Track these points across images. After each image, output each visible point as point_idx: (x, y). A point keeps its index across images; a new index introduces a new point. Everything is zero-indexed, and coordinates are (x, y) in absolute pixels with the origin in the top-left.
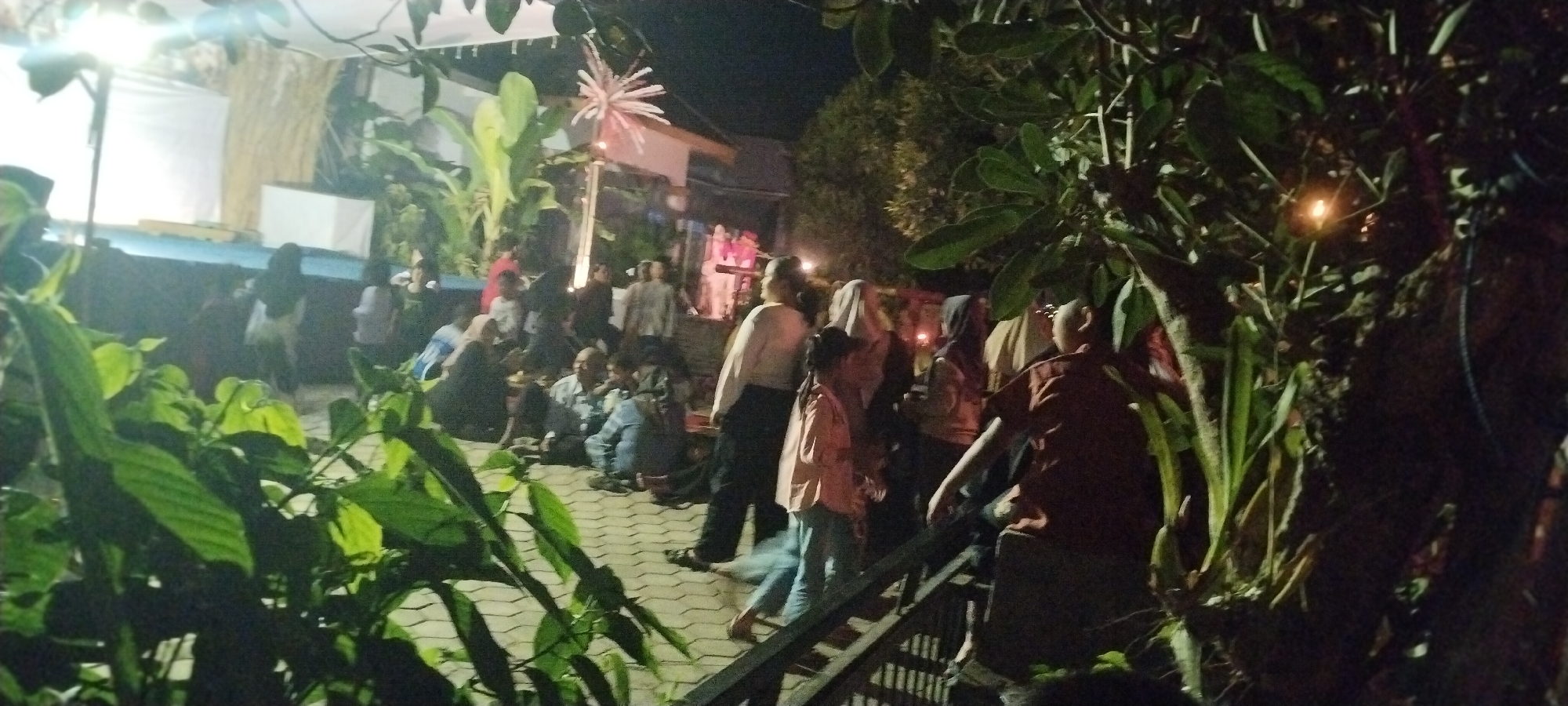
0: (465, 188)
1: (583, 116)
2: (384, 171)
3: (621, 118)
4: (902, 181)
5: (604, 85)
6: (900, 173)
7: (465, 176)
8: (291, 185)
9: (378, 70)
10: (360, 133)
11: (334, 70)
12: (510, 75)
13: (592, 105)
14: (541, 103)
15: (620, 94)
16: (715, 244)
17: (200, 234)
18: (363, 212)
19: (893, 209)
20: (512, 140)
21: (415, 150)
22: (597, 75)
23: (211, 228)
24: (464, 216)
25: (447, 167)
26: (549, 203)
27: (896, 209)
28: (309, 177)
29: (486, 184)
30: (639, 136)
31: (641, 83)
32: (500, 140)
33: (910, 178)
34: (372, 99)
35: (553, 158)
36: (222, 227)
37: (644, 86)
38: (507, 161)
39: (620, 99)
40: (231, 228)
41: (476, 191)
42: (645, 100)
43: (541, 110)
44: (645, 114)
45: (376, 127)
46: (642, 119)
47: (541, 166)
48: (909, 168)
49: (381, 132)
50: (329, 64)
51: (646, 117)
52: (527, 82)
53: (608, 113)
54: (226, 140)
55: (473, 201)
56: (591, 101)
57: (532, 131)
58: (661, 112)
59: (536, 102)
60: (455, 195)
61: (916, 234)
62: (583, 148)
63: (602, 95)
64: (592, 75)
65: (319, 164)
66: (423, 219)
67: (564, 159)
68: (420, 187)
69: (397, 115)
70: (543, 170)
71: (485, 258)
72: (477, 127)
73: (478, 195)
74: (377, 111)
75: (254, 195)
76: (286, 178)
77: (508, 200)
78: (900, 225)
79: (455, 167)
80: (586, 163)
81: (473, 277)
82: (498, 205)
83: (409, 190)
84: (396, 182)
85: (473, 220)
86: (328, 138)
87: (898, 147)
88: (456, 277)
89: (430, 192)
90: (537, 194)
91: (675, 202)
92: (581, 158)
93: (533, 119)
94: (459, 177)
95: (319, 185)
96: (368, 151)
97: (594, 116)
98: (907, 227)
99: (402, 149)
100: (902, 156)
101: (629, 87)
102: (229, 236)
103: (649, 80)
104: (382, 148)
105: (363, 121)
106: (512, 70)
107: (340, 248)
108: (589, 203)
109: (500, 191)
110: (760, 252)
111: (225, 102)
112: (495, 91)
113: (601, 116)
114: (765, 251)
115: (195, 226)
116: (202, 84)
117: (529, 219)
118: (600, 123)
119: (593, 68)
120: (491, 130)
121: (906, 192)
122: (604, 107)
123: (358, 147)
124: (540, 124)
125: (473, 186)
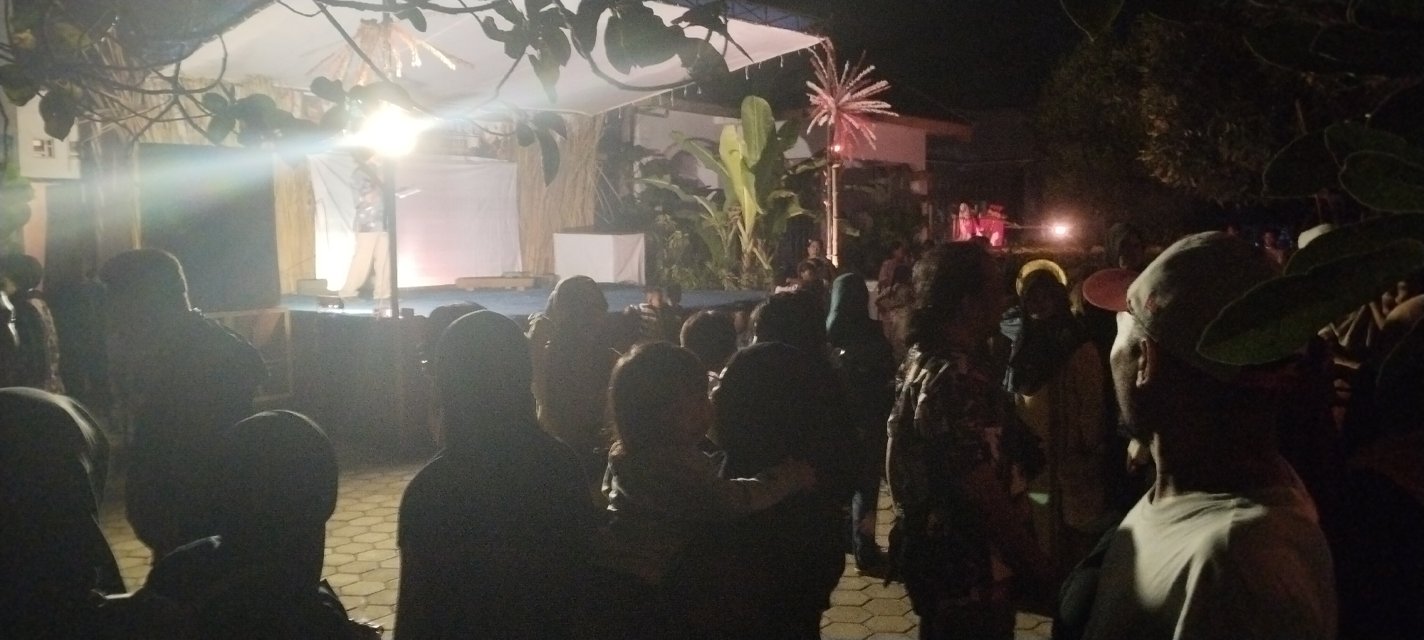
0: (720, 208)
1: (817, 123)
2: (653, 205)
3: (851, 120)
4: (1152, 127)
5: (832, 92)
6: (1149, 119)
7: (720, 198)
8: (578, 230)
9: (639, 116)
10: (630, 175)
11: (599, 123)
12: (748, 99)
13: (824, 111)
14: (778, 118)
15: (846, 97)
16: (961, 222)
17: (508, 284)
18: (636, 245)
19: (1146, 158)
20: (755, 158)
21: (674, 181)
22: (825, 84)
23: (515, 277)
24: (723, 234)
25: (704, 191)
26: (796, 211)
27: (1149, 158)
28: (591, 220)
29: (738, 203)
30: (870, 132)
31: (865, 82)
32: (744, 161)
33: (1161, 124)
34: (637, 142)
35: (796, 167)
36: (524, 275)
37: (870, 84)
38: (752, 178)
39: (848, 102)
40: (532, 275)
41: (730, 210)
42: (871, 97)
43: (779, 125)
44: (874, 111)
45: (641, 166)
46: (870, 117)
47: (784, 177)
48: (1158, 114)
49: (647, 171)
50: (594, 119)
51: (875, 113)
52: (763, 103)
53: (839, 117)
54: (519, 201)
55: (727, 219)
56: (822, 108)
57: (774, 146)
58: (888, 106)
59: (773, 119)
60: (713, 216)
61: (1175, 181)
62: (820, 154)
63: (830, 100)
64: (821, 86)
65: (597, 208)
66: (687, 242)
67: (804, 167)
68: (682, 214)
69: (658, 152)
70: (787, 180)
71: (744, 270)
72: (723, 151)
73: (730, 214)
74: (642, 152)
75: (548, 244)
76: (572, 224)
77: (758, 214)
78: (1157, 173)
79: (711, 191)
80: (824, 168)
81: (735, 289)
82: (749, 220)
83: (674, 219)
84: (664, 212)
85: (730, 236)
86: (601, 184)
87: (1144, 95)
88: (721, 291)
89: (692, 217)
90: (784, 204)
91: (916, 187)
92: (822, 163)
93: (772, 135)
94: (714, 199)
95: (599, 228)
96: (638, 188)
97: (826, 123)
98: (1164, 174)
99: (664, 182)
100: (1148, 102)
101: (855, 88)
102: (530, 282)
103: (873, 78)
104: (648, 184)
105: (632, 163)
106: (750, 93)
107: (621, 279)
108: (831, 204)
109: (750, 206)
110: (1008, 223)
111: (514, 167)
112: (738, 115)
113: (832, 121)
114: (1012, 222)
115: (502, 277)
116: (493, 155)
117: (779, 228)
118: (832, 128)
119: (821, 78)
120: (735, 153)
121: (1158, 139)
122: (834, 113)
123: (631, 188)
124: (779, 139)
125: (727, 205)
